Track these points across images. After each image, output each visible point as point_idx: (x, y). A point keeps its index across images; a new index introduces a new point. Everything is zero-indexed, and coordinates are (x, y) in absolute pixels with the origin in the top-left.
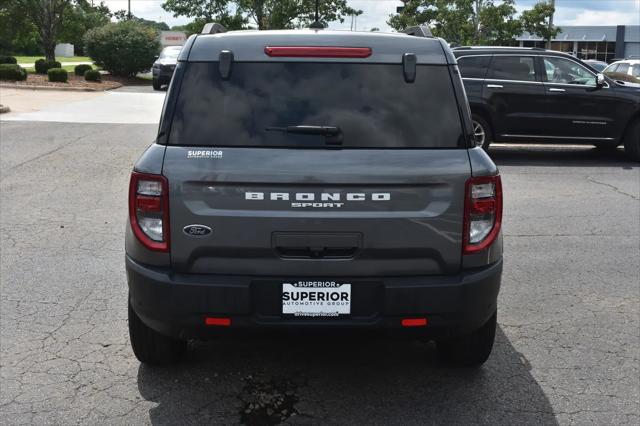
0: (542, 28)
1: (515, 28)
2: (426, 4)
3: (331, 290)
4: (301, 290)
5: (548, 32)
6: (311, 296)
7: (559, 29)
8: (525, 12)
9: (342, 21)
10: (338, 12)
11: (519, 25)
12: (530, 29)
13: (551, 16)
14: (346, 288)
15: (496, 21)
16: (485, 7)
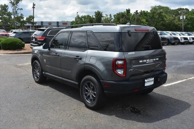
0: (32, 22)
1: (24, 22)
3: (151, 80)
4: (147, 80)
6: (149, 81)
13: (33, 19)
15: (20, 20)
16: (16, 16)
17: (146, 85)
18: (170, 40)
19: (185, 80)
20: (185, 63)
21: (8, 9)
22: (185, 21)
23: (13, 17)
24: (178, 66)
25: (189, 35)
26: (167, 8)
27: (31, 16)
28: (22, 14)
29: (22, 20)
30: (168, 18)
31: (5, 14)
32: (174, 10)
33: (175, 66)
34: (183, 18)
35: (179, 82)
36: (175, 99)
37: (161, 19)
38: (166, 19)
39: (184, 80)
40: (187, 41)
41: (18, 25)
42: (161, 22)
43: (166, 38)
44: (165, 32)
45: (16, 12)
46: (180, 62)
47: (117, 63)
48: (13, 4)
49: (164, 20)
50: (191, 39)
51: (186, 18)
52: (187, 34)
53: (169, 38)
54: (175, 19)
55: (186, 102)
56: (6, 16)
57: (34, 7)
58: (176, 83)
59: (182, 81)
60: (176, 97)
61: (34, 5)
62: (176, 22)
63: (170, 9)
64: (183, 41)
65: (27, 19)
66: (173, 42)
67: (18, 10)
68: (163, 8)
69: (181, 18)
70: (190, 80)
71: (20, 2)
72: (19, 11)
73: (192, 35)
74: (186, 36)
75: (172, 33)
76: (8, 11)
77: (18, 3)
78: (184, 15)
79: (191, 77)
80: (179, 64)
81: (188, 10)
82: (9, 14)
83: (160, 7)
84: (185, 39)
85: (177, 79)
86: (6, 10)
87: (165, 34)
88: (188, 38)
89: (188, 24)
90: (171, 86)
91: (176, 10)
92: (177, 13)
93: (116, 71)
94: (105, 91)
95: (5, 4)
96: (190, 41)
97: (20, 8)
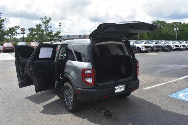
0: (59, 36)
1: (53, 36)
2: (34, 32)
3: (122, 86)
4: (117, 87)
5: (60, 37)
6: (119, 88)
7: (62, 36)
8: (55, 33)
9: (17, 36)
10: (16, 34)
11: (54, 35)
12: (56, 36)
13: (60, 34)
14: (124, 85)
15: (50, 35)
16: (47, 32)
17: (116, 91)
18: (164, 47)
19: (166, 83)
20: (170, 67)
21: (41, 27)
22: (178, 32)
23: (45, 33)
24: (164, 70)
25: (180, 43)
26: (164, 22)
27: (58, 32)
28: (51, 31)
29: (51, 35)
30: (165, 30)
31: (39, 31)
32: (170, 24)
33: (161, 70)
34: (177, 30)
35: (160, 85)
36: (149, 102)
37: (159, 31)
38: (162, 31)
39: (164, 83)
40: (178, 48)
41: (48, 39)
42: (159, 33)
43: (160, 46)
44: (159, 41)
45: (47, 29)
46: (166, 66)
47: (85, 72)
48: (45, 24)
49: (161, 32)
50: (182, 46)
51: (179, 30)
52: (178, 43)
53: (163, 45)
54: (170, 31)
55: (158, 106)
56: (40, 33)
57: (60, 25)
58: (156, 86)
59: (162, 84)
60: (150, 101)
61: (60, 23)
62: (171, 33)
63: (167, 23)
64: (175, 48)
65: (55, 34)
66: (166, 49)
67: (48, 27)
68: (161, 22)
69: (175, 29)
70: (170, 84)
71: (50, 22)
72: (49, 29)
73: (182, 43)
74: (178, 44)
75: (166, 42)
76: (42, 29)
77: (48, 22)
78: (177, 27)
79: (172, 80)
80: (165, 68)
81: (182, 23)
82: (42, 31)
83: (158, 22)
84: (177, 46)
85: (158, 83)
86: (40, 28)
87: (160, 43)
88: (179, 46)
89: (181, 34)
90: (150, 89)
91: (172, 23)
92: (172, 25)
93: (85, 79)
94: (77, 97)
95: (39, 24)
96: (180, 48)
97: (50, 26)
